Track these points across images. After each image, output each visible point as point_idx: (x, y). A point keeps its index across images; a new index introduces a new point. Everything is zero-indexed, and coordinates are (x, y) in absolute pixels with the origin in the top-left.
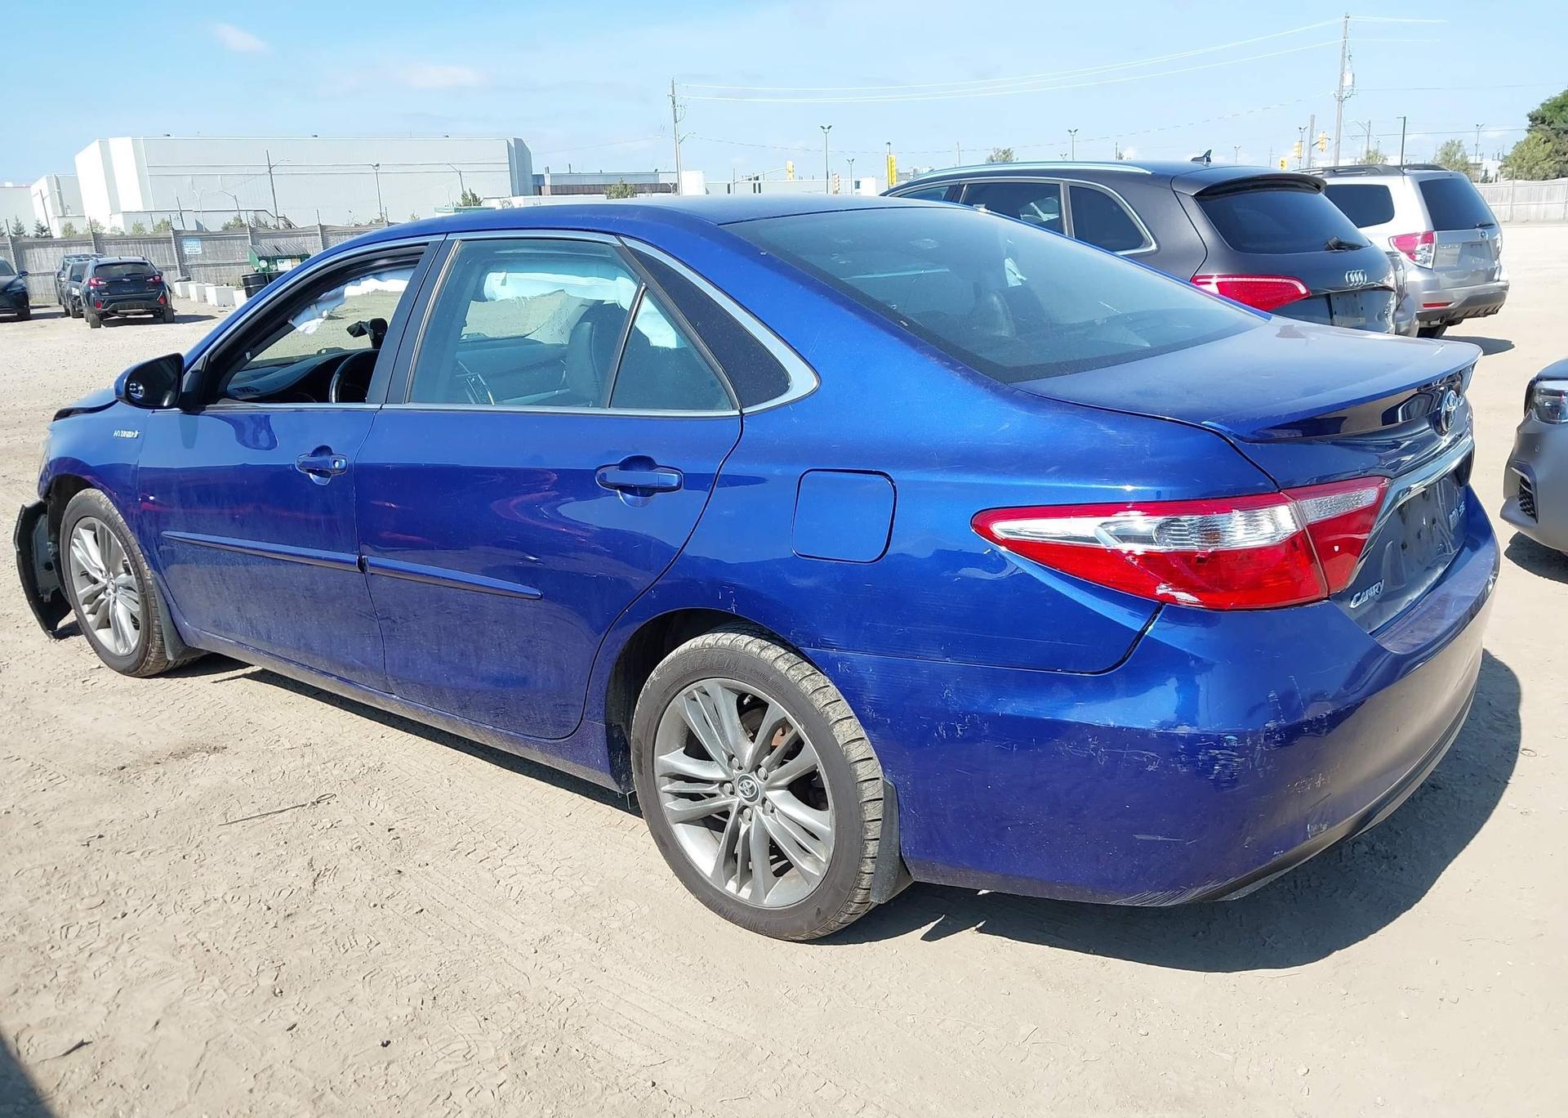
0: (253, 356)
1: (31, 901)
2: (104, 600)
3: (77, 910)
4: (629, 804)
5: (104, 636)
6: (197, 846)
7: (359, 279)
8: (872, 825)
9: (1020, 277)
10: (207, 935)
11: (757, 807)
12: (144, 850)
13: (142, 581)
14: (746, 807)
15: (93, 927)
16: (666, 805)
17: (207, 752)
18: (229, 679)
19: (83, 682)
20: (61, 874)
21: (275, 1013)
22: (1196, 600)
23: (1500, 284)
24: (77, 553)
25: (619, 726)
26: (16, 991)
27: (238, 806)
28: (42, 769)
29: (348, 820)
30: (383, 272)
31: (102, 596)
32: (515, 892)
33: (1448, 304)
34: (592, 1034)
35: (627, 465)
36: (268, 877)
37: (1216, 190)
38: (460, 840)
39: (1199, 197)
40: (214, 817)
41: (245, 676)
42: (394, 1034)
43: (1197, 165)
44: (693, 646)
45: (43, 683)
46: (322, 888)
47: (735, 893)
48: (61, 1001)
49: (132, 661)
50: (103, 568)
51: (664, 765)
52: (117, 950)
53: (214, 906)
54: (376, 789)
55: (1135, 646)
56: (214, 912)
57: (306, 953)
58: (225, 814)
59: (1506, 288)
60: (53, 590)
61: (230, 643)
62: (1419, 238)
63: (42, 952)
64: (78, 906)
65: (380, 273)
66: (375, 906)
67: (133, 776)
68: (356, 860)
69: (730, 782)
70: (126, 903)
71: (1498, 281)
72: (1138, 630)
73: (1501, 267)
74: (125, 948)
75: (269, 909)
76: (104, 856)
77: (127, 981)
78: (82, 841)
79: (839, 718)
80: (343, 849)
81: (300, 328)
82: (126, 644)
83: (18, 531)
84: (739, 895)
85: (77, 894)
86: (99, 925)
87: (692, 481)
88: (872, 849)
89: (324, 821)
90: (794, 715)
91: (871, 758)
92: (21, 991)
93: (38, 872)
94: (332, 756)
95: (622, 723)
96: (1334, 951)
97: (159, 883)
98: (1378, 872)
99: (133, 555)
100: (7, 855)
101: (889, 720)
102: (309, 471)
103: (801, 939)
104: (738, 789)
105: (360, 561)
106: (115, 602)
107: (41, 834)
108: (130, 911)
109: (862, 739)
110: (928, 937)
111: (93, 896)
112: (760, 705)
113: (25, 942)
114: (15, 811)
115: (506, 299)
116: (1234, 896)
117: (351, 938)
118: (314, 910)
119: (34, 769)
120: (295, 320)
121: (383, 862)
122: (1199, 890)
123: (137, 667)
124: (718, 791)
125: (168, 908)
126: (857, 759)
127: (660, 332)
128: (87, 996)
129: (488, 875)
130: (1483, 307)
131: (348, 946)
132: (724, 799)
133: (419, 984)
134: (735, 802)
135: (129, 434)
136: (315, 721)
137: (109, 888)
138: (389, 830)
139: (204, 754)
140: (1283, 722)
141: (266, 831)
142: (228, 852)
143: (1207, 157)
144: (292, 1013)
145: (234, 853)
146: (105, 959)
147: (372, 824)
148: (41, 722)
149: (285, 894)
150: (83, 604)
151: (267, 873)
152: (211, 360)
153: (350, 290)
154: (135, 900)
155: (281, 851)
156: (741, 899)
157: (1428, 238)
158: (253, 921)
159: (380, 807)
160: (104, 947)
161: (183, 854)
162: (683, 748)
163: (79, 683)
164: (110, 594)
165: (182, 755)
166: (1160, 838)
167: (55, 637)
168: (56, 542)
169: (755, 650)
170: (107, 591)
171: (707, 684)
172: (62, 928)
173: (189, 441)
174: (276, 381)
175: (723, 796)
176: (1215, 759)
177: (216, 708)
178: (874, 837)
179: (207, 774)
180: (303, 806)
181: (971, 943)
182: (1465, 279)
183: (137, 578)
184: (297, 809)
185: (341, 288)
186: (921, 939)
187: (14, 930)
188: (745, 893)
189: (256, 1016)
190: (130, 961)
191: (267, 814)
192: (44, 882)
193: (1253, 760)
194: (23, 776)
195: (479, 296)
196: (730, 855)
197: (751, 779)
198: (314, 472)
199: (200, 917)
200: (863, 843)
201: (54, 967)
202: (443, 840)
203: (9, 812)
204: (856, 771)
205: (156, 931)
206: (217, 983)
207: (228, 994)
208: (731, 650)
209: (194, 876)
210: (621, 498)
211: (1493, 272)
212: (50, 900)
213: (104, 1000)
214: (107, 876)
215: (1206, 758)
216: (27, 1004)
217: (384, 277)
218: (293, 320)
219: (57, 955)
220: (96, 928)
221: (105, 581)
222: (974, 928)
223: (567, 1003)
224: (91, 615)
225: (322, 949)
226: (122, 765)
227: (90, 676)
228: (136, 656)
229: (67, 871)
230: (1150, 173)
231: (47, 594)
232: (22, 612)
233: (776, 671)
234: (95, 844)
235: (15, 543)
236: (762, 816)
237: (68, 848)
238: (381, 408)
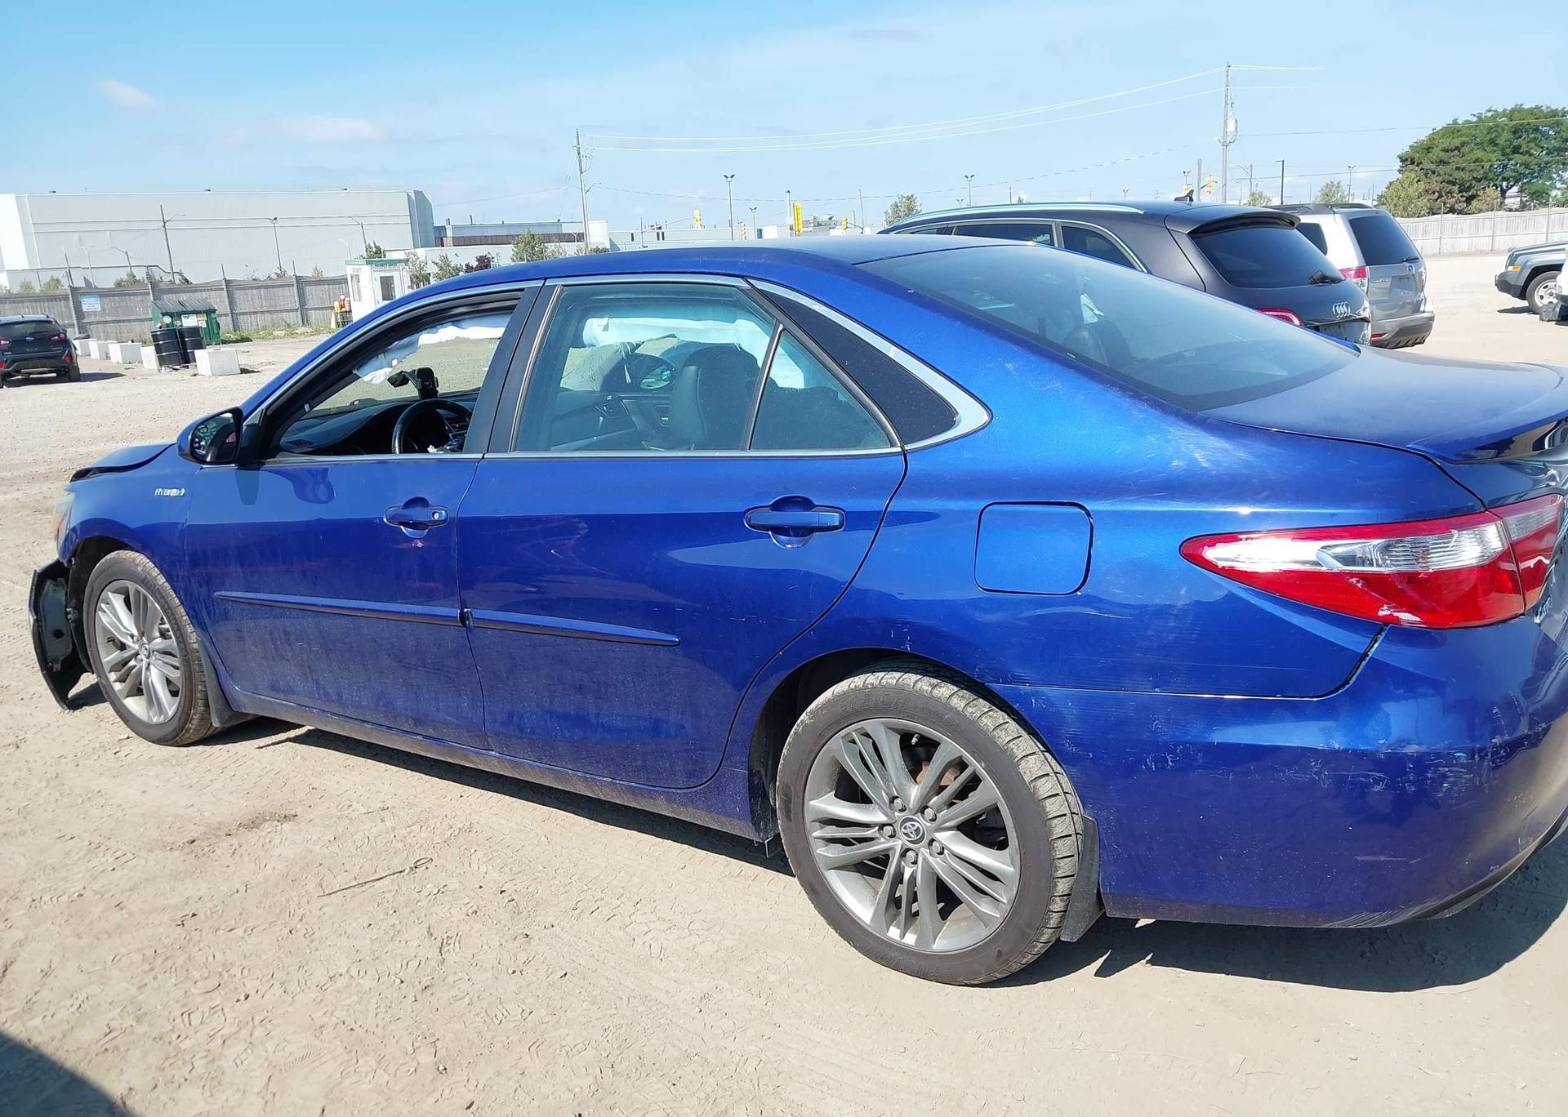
0: (311, 408)
1: (139, 988)
2: (135, 666)
3: (193, 994)
4: (772, 856)
5: (134, 705)
6: (301, 920)
7: (435, 326)
8: (1062, 863)
9: (1098, 312)
10: (344, 1013)
11: (922, 849)
12: (245, 926)
13: (185, 645)
14: (908, 850)
15: (216, 1012)
16: (818, 851)
17: (278, 821)
18: (273, 744)
19: (115, 753)
20: (164, 957)
21: (447, 1091)
22: (1418, 619)
23: (1425, 315)
24: (104, 618)
25: (759, 772)
26: (156, 1086)
27: (331, 876)
28: (103, 847)
29: (454, 884)
30: (465, 319)
31: (132, 663)
32: (656, 950)
33: (1381, 335)
34: (790, 1093)
35: (778, 506)
36: (389, 948)
37: (1208, 228)
38: (579, 899)
39: (1192, 235)
40: (310, 888)
41: (289, 740)
42: (583, 1106)
43: (1180, 204)
44: (852, 686)
45: (71, 757)
46: (451, 957)
47: (898, 938)
48: (209, 1094)
49: (168, 730)
50: (135, 632)
51: (815, 810)
52: (251, 1035)
53: (341, 983)
54: (473, 851)
55: (1357, 669)
56: (344, 988)
57: (459, 1026)
58: (321, 885)
59: (1432, 319)
60: (62, 658)
61: (290, 706)
62: (1353, 273)
63: (170, 1043)
64: (193, 990)
65: (459, 321)
66: (514, 972)
67: (206, 850)
68: (477, 926)
69: (891, 825)
70: (244, 984)
71: (1424, 312)
72: (1362, 652)
73: (1426, 299)
74: (259, 1032)
75: (402, 982)
76: (203, 936)
77: (275, 1067)
78: (175, 921)
79: (1024, 754)
80: (458, 915)
81: (367, 378)
82: (161, 710)
83: (33, 598)
84: (903, 941)
85: (187, 978)
86: (222, 1009)
87: (853, 521)
88: (1062, 886)
89: (428, 886)
90: (972, 754)
91: (1057, 794)
92: (161, 1086)
93: (136, 957)
94: (415, 819)
95: (761, 769)
96: (1503, 964)
97: (274, 960)
99: (175, 619)
100: (96, 941)
101: (1091, 754)
102: (401, 524)
103: (977, 982)
104: (900, 832)
105: (462, 614)
106: (148, 668)
107: (126, 916)
108: (252, 992)
109: (1047, 775)
110: (1102, 972)
111: (206, 979)
112: (930, 745)
113: (146, 1033)
114: (88, 894)
115: (611, 345)
116: (1447, 914)
117: (501, 1007)
118: (450, 979)
119: (94, 848)
120: (361, 369)
121: (505, 926)
122: (1417, 908)
123: (175, 736)
124: (877, 835)
125: (293, 986)
126: (1046, 795)
128: (235, 1087)
129: (621, 933)
130: (1413, 338)
131: (500, 1016)
132: (884, 843)
133: (590, 1054)
134: (898, 844)
135: (174, 492)
136: (383, 783)
137: (220, 969)
138: (502, 892)
139: (276, 823)
140: (1507, 737)
141: (370, 901)
142: (336, 925)
143: (1190, 196)
144: (464, 1090)
145: (342, 925)
146: (240, 1048)
147: (481, 887)
148: (85, 798)
149: (413, 964)
150: (110, 672)
151: (386, 945)
152: (268, 413)
153: (425, 338)
154: (253, 980)
155: (393, 921)
156: (905, 945)
157: (1360, 273)
158: (389, 996)
159: (483, 869)
160: (236, 1033)
161: (289, 929)
162: (834, 792)
163: (110, 754)
164: (142, 660)
165: (253, 824)
166: (1382, 858)
167: (69, 708)
168: (79, 608)
169: (926, 688)
170: (139, 657)
171: (869, 725)
172: (182, 1015)
173: (249, 496)
174: (329, 433)
175: (883, 840)
176: (1444, 777)
177: (272, 775)
178: (1064, 875)
179: (286, 844)
180: (401, 872)
181: (1142, 975)
182: (1394, 311)
183: (179, 643)
184: (396, 875)
185: (414, 337)
186: (1095, 975)
187: (130, 1021)
188: (910, 939)
189: (427, 1096)
190: (271, 1046)
191: (366, 883)
192: (146, 967)
193: (1480, 777)
194: (85, 855)
195: (578, 343)
196: (894, 902)
197: (917, 821)
198: (406, 525)
199: (331, 994)
200: (1052, 881)
201: (188, 1058)
202: (561, 899)
203: (82, 895)
204: (1044, 807)
205: (287, 1012)
206: (373, 1063)
207: (389, 1074)
208: (899, 689)
209: (309, 951)
210: (774, 541)
211: (1419, 304)
212: (159, 986)
213: (256, 1090)
214: (214, 957)
215: (1436, 776)
216: (172, 1099)
217: (463, 324)
218: (358, 370)
219: (186, 1045)
220: (220, 1012)
221: (137, 647)
222: (1144, 961)
223: (753, 1062)
224: (118, 683)
225: (474, 1021)
226: (191, 839)
227: (120, 747)
228: (175, 723)
229: (168, 954)
230: (1142, 212)
231: (57, 663)
233: (952, 709)
234: (189, 923)
235: (30, 610)
236: (930, 858)
237: (161, 929)
238: (483, 458)
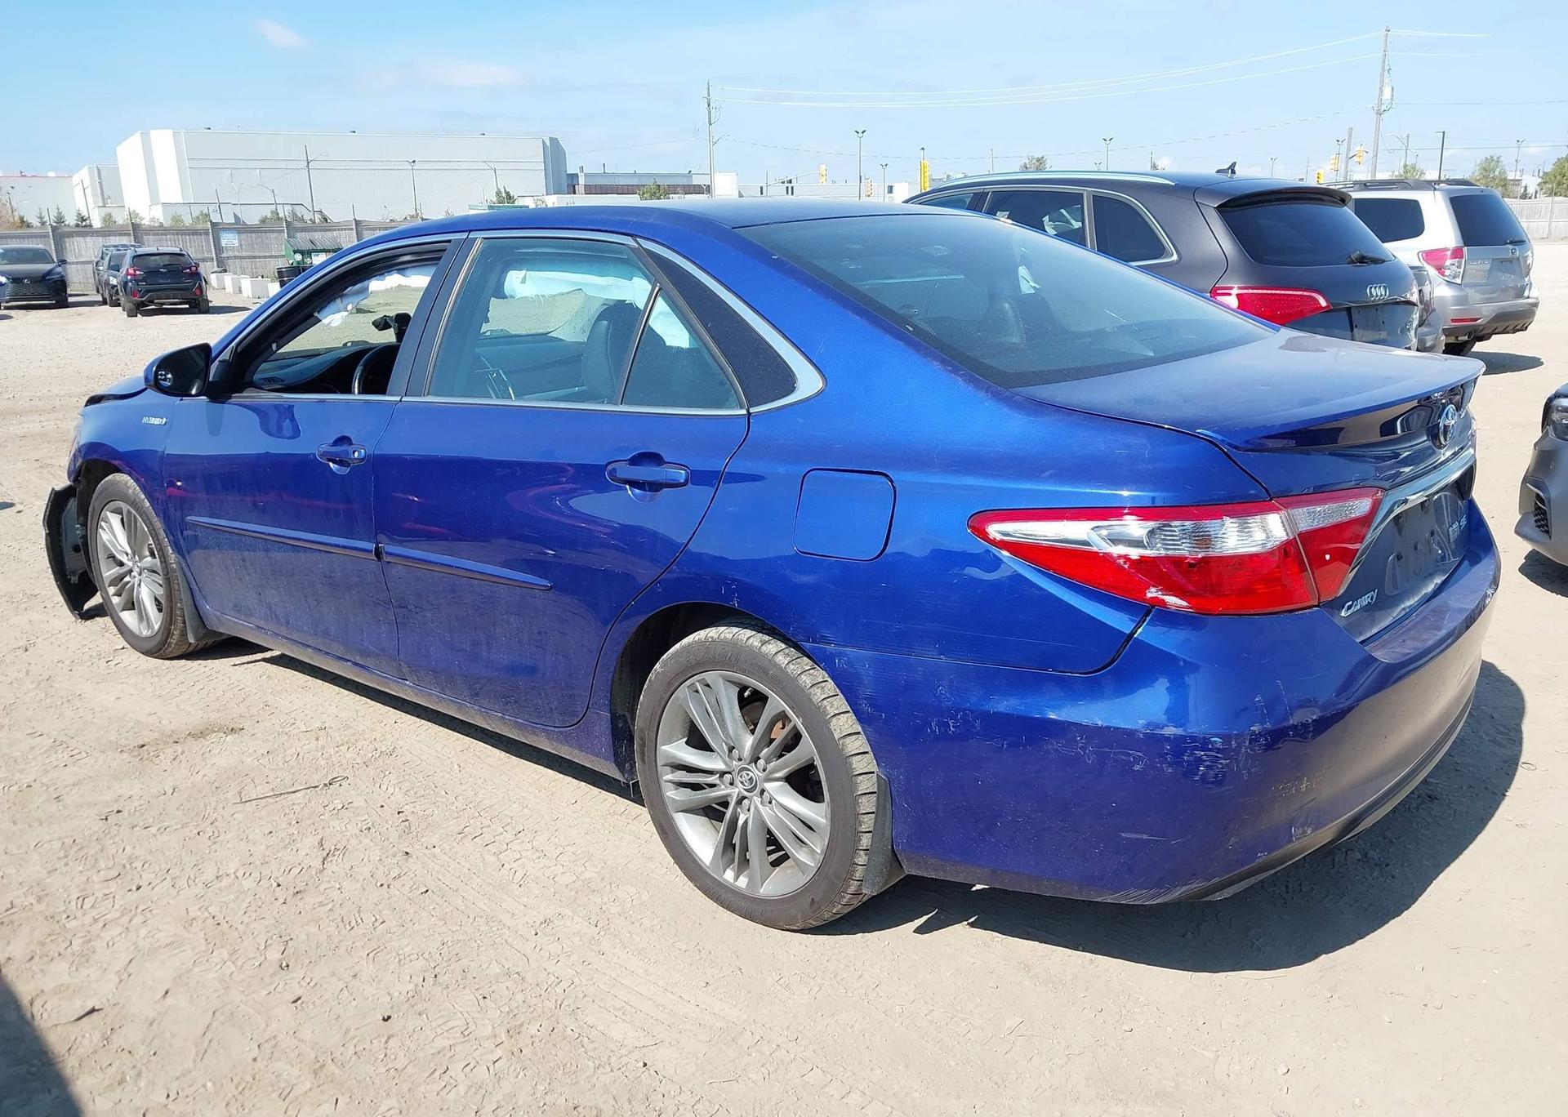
0: (279, 348)
1: (49, 872)
2: (129, 582)
3: (93, 882)
4: (630, 792)
5: (129, 617)
6: (212, 823)
7: (383, 274)
8: (866, 818)
9: (1033, 285)
10: (218, 909)
11: (755, 798)
12: (159, 826)
13: (166, 565)
14: (744, 798)
15: (108, 899)
16: (668, 794)
17: (225, 733)
18: (248, 663)
19: (107, 662)
20: (79, 846)
21: (281, 986)
22: (1184, 603)
23: (1529, 301)
24: (104, 536)
25: (624, 716)
26: (32, 958)
27: (252, 785)
28: (64, 745)
29: (359, 802)
30: (408, 268)
31: (127, 579)
32: (519, 875)
33: (1477, 320)
34: (587, 1015)
35: (636, 460)
36: (280, 855)
37: (1237, 203)
38: (468, 824)
39: (1221, 209)
40: (229, 795)
41: (264, 660)
42: (395, 1009)
43: (1221, 176)
44: (696, 639)
45: (68, 662)
46: (331, 867)
47: (732, 881)
48: (74, 969)
49: (154, 643)
50: (129, 551)
51: (667, 755)
52: (130, 921)
53: (225, 882)
54: (387, 773)
55: (1124, 648)
56: (226, 887)
57: (313, 929)
58: (240, 793)
59: (1536, 305)
60: (81, 571)
61: (250, 627)
62: (1449, 253)
63: (58, 922)
64: (94, 877)
65: (404, 269)
66: (382, 885)
67: (152, 754)
68: (366, 841)
69: (730, 773)
70: (141, 876)
71: (1528, 297)
72: (1128, 632)
73: (1531, 284)
74: (138, 920)
75: (279, 885)
76: (121, 832)
77: (139, 950)
78: (100, 815)
79: (836, 712)
80: (353, 830)
81: (325, 321)
82: (149, 626)
83: (47, 513)
84: (736, 883)
85: (93, 867)
86: (114, 897)
87: (699, 477)
88: (866, 840)
89: (335, 802)
90: (792, 708)
91: (867, 753)
92: (37, 958)
93: (57, 845)
94: (346, 740)
95: (626, 713)
96: (1321, 955)
97: (174, 858)
98: (1370, 879)
99: (158, 539)
100: (27, 828)
101: (883, 715)
102: (330, 460)
103: (795, 928)
104: (737, 781)
105: (377, 549)
106: (139, 585)
107: (61, 808)
108: (144, 883)
109: (859, 733)
110: (920, 930)
111: (109, 868)
112: (759, 698)
113: (41, 912)
114: (36, 786)
115: (527, 297)
116: (1218, 897)
117: (357, 915)
118: (322, 888)
119: (57, 744)
120: (321, 313)
121: (391, 843)
122: (1184, 889)
123: (159, 649)
124: (718, 782)
125: (182, 883)
126: (853, 753)
127: (672, 330)
128: (99, 965)
129: (493, 859)
130: (1512, 324)
131: (353, 923)
132: (723, 790)
133: (421, 962)
134: (735, 792)
135: (156, 421)
136: (330, 705)
137: (125, 862)
138: (399, 813)
139: (222, 734)
140: (1268, 726)
141: (278, 811)
142: (242, 830)
143: (1232, 169)
144: (298, 986)
145: (247, 831)
146: (119, 930)
147: (382, 806)
148: (65, 700)
149: (295, 871)
150: (109, 586)
151: (278, 852)
152: (239, 350)
153: (375, 285)
154: (150, 873)
155: (293, 830)
156: (737, 887)
157: (1457, 253)
158: (263, 897)
159: (391, 790)
160: (118, 918)
161: (198, 830)
162: (685, 739)
163: (103, 663)
164: (135, 577)
165: (201, 735)
166: (1145, 837)
167: (82, 618)
168: (85, 525)
169: (756, 644)
170: (133, 574)
171: (710, 677)
172: (78, 898)
173: (215, 428)
174: (302, 372)
175: (723, 787)
176: (1200, 761)
177: (235, 690)
178: (867, 830)
179: (224, 754)
180: (316, 787)
181: (962, 936)
182: (1495, 295)
183: (161, 562)
184: (309, 790)
185: (366, 283)
186: (914, 932)
187: (32, 899)
188: (742, 882)
189: (262, 988)
190: (143, 932)
191: (281, 794)
192: (62, 854)
193: (1238, 762)
194: (46, 751)
195: (500, 294)
196: (728, 845)
197: (749, 770)
198: (334, 462)
199: (213, 891)
200: (857, 835)
201: (69, 936)
202: (451, 823)
203: (31, 786)
204: (851, 764)
205: (168, 903)
206: (225, 955)
207: (236, 966)
208: (733, 643)
209: (208, 852)
210: (630, 492)
211: (1523, 289)
212: (67, 872)
213: (116, 970)
214: (124, 850)
215: (1191, 759)
216: (42, 971)
217: (408, 272)
218: (318, 312)
219: (72, 924)
220: (111, 900)
221: (130, 564)
222: (966, 923)
223: (565, 984)
224: (116, 597)
225: (329, 926)
226: (142, 743)
227: (114, 657)
228: (159, 638)
229: (84, 844)
230: (1173, 184)
231: (74, 575)
232: (50, 593)
233: (776, 665)
234: (113, 819)
235: (44, 525)
236: (760, 807)
237: (87, 822)
238: (401, 401)
